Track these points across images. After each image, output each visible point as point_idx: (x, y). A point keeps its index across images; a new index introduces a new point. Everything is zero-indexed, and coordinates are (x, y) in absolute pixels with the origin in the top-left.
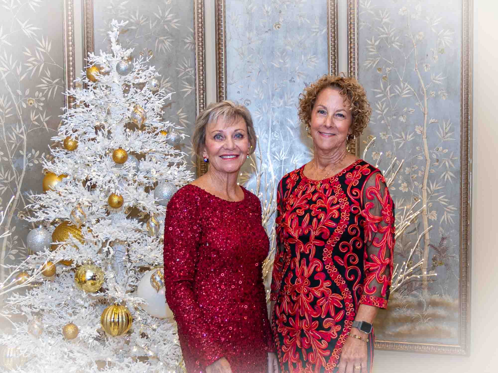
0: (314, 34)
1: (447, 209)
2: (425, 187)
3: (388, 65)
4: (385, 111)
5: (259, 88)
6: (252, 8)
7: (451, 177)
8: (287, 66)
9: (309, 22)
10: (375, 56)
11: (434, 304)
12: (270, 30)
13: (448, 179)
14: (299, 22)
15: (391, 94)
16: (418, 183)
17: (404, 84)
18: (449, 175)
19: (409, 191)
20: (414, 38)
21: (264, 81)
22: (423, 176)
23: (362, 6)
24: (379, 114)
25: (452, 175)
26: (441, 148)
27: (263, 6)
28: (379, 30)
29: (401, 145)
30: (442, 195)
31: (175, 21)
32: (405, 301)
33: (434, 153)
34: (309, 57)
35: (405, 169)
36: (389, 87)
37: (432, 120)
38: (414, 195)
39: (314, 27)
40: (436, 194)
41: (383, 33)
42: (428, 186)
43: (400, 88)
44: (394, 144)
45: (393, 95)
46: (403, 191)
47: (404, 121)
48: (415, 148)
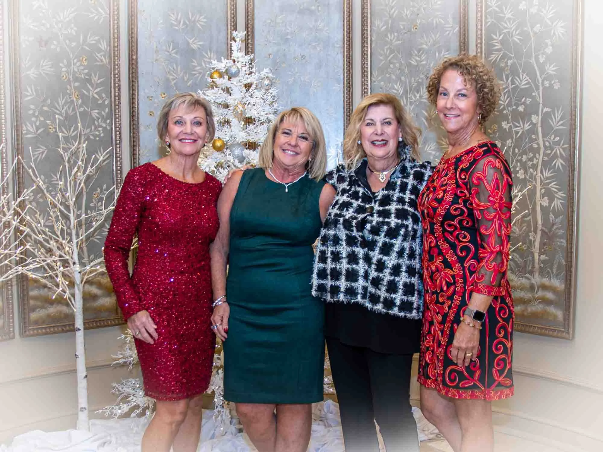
0: (448, 33)
1: (558, 196)
2: (539, 174)
3: (510, 58)
4: (507, 102)
5: (398, 84)
6: (393, 14)
7: (562, 164)
8: (424, 63)
9: (442, 21)
10: (499, 50)
11: (544, 287)
12: (409, 31)
13: (558, 166)
14: (434, 22)
15: (512, 85)
16: (533, 169)
17: (523, 76)
18: (559, 163)
19: (525, 177)
20: (532, 30)
21: (403, 78)
22: (538, 163)
23: (489, 4)
24: (502, 104)
25: (562, 162)
26: (553, 137)
27: (404, 10)
28: (502, 25)
29: (520, 133)
30: (554, 182)
31: (326, 29)
32: (519, 282)
33: (547, 141)
34: (442, 54)
35: (522, 157)
36: (510, 79)
37: (546, 110)
38: (529, 181)
39: (447, 26)
40: (548, 181)
41: (506, 28)
42: (542, 172)
43: (520, 79)
44: (514, 132)
45: (513, 86)
46: (520, 178)
47: (523, 110)
48: (531, 136)
